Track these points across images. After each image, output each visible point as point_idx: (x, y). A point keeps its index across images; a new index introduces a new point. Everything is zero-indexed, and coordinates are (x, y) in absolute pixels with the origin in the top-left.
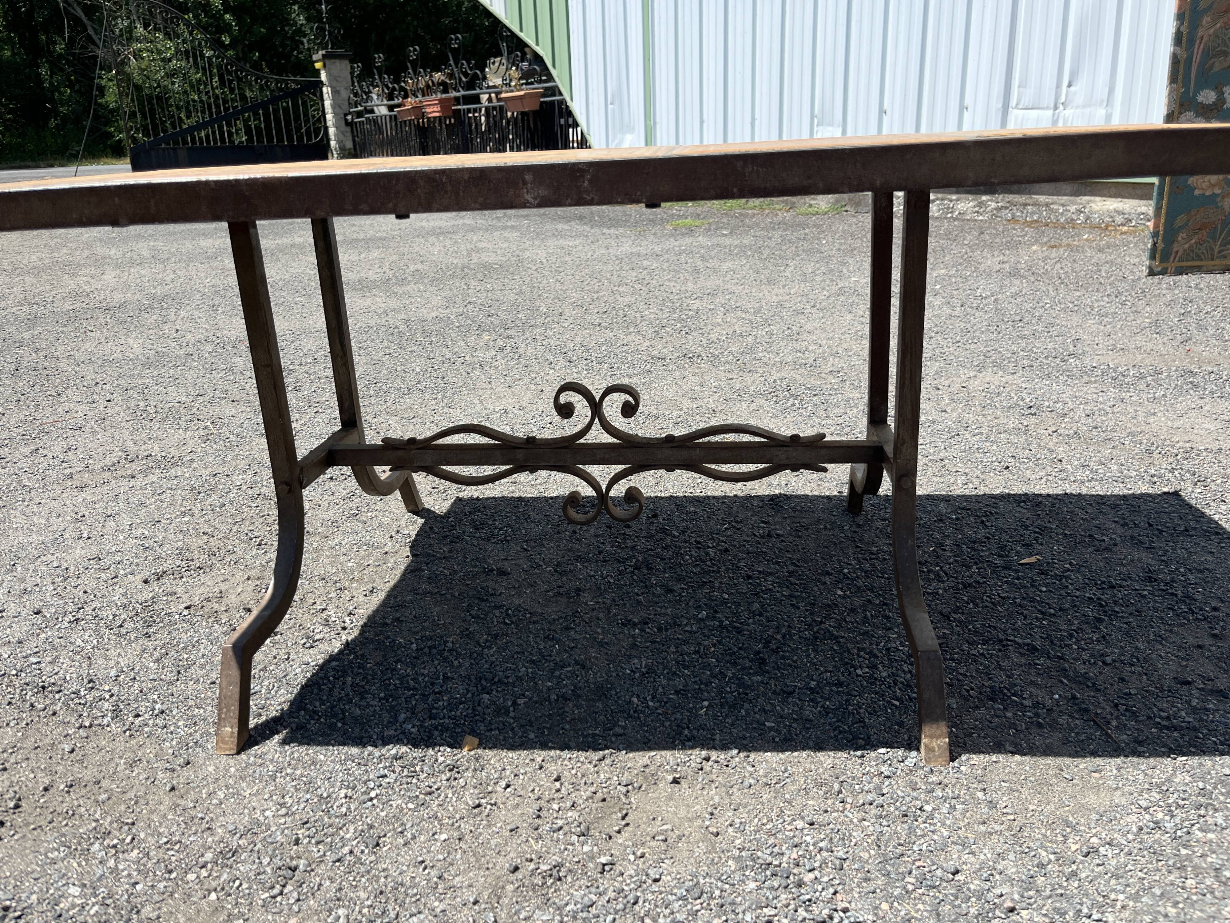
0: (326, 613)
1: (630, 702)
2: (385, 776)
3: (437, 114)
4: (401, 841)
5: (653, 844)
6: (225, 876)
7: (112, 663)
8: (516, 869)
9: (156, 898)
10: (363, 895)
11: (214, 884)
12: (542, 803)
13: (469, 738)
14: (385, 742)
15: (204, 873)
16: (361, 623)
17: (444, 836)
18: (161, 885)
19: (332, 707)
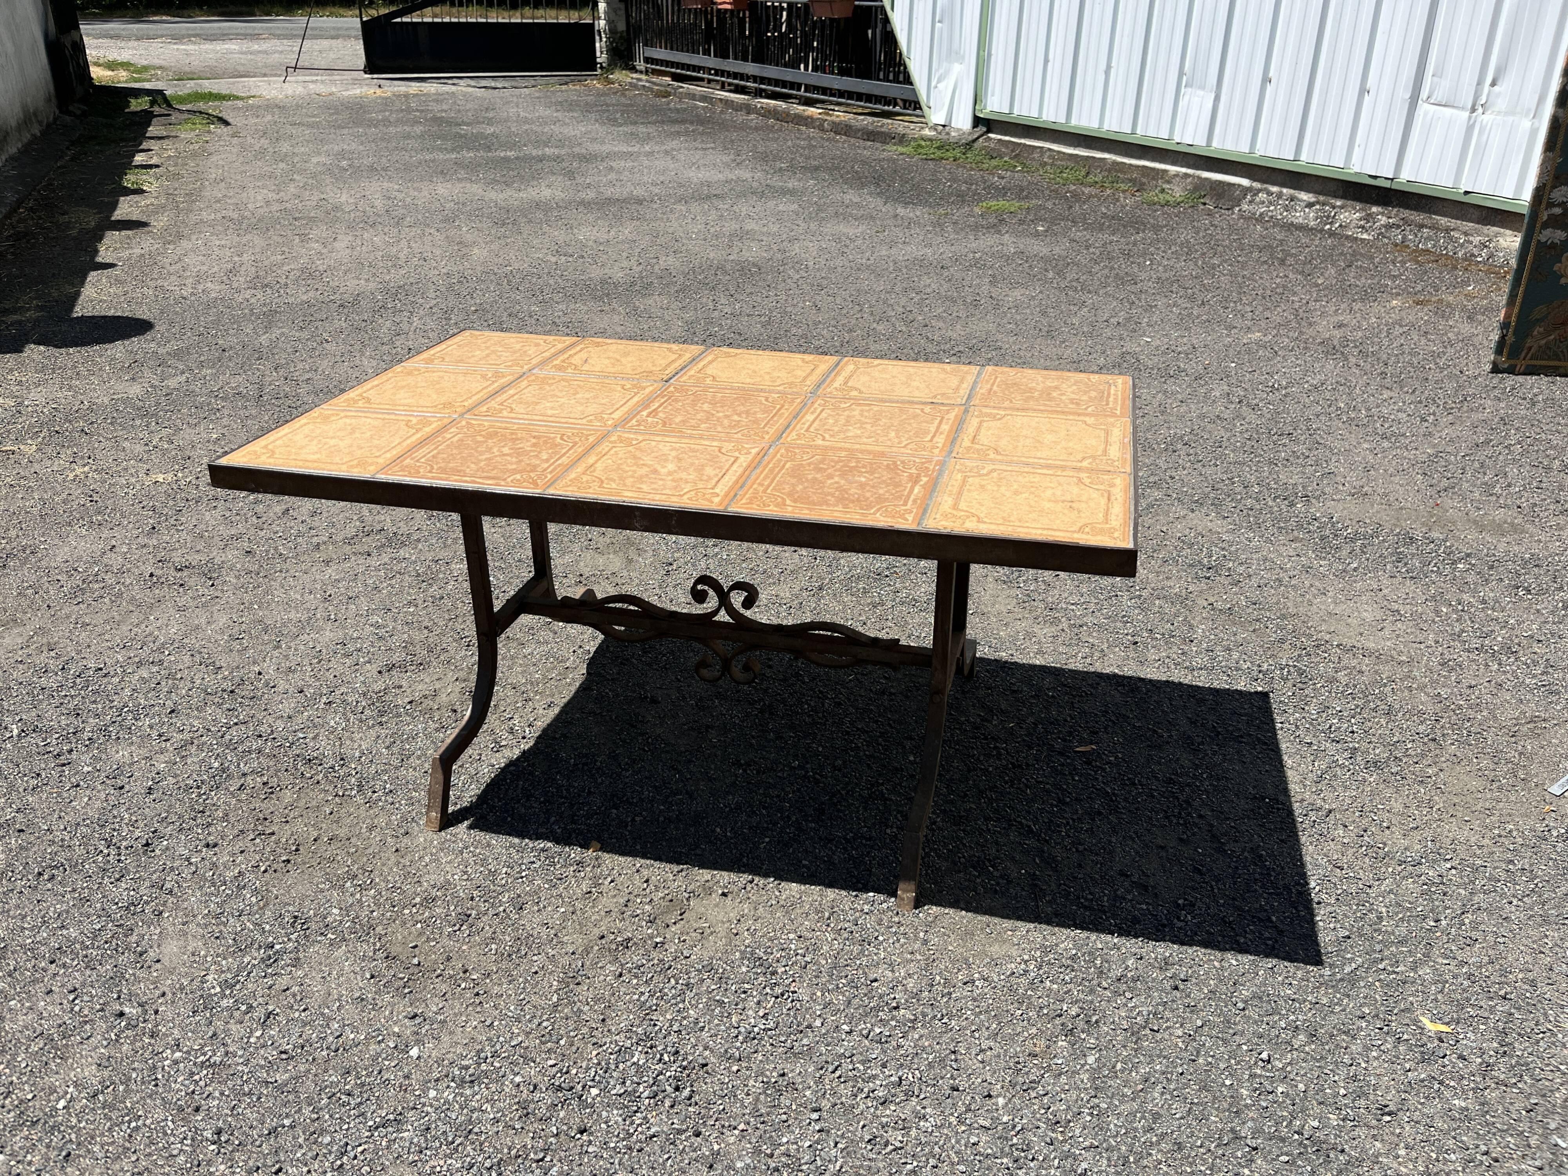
0: (512, 721)
1: (714, 831)
2: (534, 862)
3: (729, 7)
4: (536, 908)
5: (694, 934)
6: (427, 914)
7: (356, 746)
8: (603, 937)
9: (385, 922)
10: (508, 939)
11: (420, 918)
12: (632, 897)
13: (594, 843)
14: (538, 837)
15: (414, 910)
16: (537, 735)
17: (563, 910)
18: (389, 914)
19: (506, 804)
